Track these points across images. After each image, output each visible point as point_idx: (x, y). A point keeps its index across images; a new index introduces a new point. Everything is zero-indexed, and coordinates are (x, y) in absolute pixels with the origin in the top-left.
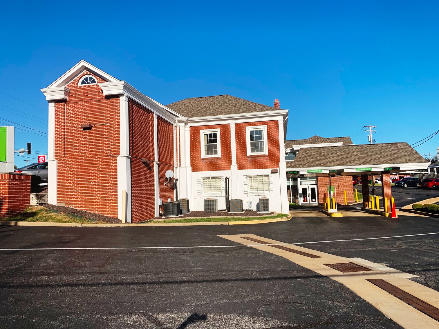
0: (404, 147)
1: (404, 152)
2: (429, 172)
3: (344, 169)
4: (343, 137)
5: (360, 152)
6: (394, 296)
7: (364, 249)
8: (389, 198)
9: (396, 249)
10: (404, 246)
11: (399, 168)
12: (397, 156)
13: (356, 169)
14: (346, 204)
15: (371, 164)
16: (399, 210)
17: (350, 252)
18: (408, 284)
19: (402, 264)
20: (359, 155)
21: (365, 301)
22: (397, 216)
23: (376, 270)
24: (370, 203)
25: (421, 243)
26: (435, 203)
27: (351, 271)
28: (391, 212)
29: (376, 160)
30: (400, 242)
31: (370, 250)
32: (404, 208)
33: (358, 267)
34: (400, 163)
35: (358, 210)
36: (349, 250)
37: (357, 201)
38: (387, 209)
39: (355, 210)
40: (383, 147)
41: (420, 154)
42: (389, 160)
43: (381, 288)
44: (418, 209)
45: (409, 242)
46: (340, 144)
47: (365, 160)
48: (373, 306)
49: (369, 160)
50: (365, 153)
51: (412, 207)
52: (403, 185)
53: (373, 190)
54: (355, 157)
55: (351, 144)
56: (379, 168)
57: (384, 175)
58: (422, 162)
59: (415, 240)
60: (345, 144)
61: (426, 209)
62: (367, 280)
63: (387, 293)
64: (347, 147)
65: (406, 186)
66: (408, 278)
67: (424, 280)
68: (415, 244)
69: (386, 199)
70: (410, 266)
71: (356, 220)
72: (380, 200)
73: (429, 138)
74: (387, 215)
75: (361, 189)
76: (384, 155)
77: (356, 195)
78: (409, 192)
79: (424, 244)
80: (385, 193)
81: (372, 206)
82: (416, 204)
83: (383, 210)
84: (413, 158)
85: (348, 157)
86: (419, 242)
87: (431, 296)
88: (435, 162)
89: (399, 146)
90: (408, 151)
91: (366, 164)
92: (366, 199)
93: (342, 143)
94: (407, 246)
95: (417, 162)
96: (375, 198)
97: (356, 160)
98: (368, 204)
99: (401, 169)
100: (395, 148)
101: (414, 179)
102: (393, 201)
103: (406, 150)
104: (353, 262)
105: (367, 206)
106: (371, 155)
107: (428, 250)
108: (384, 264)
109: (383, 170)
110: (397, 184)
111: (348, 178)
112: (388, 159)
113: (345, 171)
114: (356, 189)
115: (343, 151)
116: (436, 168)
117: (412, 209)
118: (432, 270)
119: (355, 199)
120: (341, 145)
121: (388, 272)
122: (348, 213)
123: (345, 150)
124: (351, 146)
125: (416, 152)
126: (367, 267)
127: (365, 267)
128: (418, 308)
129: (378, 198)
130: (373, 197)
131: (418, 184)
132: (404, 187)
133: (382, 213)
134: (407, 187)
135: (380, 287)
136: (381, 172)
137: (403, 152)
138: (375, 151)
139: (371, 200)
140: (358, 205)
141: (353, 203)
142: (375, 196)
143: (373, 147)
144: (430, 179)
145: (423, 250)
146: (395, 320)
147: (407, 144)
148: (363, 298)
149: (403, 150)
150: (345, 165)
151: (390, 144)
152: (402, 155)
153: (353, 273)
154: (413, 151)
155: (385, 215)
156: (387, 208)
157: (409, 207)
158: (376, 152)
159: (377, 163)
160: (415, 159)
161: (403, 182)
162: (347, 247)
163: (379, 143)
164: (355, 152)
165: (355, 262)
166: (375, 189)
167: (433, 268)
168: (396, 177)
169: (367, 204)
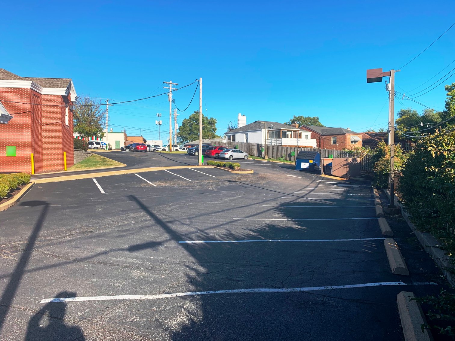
2: (227, 140)
65: (197, 154)
110: (188, 152)
116: (233, 135)
161: (194, 150)
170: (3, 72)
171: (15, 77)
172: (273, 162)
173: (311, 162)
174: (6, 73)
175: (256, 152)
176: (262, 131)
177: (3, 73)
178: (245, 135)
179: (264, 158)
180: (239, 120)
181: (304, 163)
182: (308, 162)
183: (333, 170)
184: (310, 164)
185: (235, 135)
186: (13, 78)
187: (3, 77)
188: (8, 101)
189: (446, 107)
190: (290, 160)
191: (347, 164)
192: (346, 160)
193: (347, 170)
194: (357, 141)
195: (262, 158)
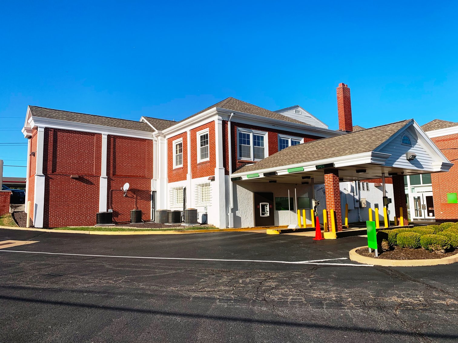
3: (277, 172)
11: (332, 164)
56: (311, 166)
57: (326, 176)
69: (325, 212)
76: (343, 146)
84: (367, 146)
90: (382, 136)
99: (335, 166)
109: (315, 169)
156: (327, 225)
158: (343, 143)
170: (438, 122)
171: (450, 124)
174: (440, 123)
177: (438, 124)
186: (448, 126)
187: (438, 127)
188: (444, 149)
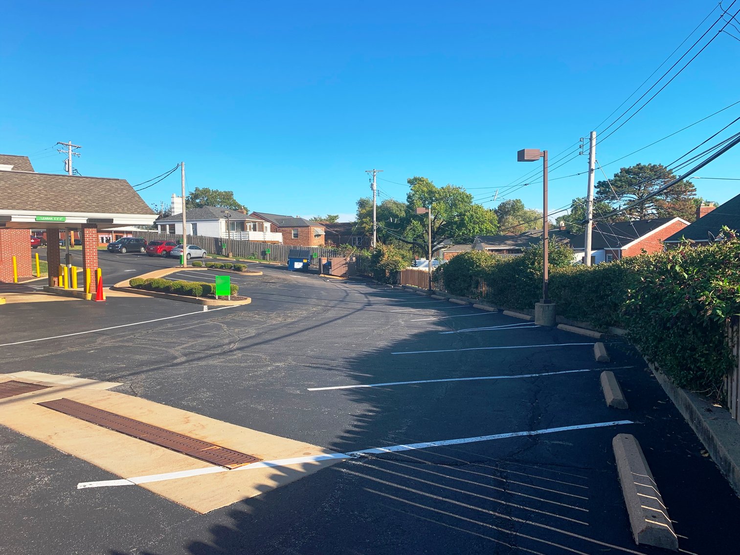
0: (122, 187)
1: (122, 194)
2: (159, 231)
3: (12, 216)
4: (15, 155)
5: (45, 186)
6: (81, 419)
7: (41, 356)
8: (94, 270)
9: (96, 349)
10: (109, 343)
11: (112, 220)
12: (111, 200)
13: (35, 217)
14: (16, 281)
15: (64, 211)
16: (110, 289)
17: (12, 363)
18: (105, 397)
19: (101, 370)
20: (42, 191)
21: (28, 438)
22: (104, 298)
23: (56, 385)
24: (61, 278)
25: (135, 336)
26: (163, 277)
27: (9, 394)
28: (95, 293)
29: (73, 204)
30: (104, 337)
31: (52, 355)
32: (117, 285)
33: (24, 385)
34: (113, 212)
35: (38, 292)
36: (11, 360)
37: (39, 276)
38: (90, 288)
39: (32, 291)
40: (87, 184)
41: (144, 201)
42: (96, 207)
43: (61, 412)
44: (139, 287)
45: (119, 336)
46: (8, 168)
47: (53, 202)
48: (42, 442)
49: (62, 202)
50: (54, 189)
51: (130, 284)
52: (120, 249)
53: (68, 256)
54: (35, 195)
55: (30, 171)
56: (79, 218)
57: (87, 231)
58: (147, 214)
59: (127, 333)
60: (18, 169)
61: (149, 287)
62: (38, 404)
63: (69, 417)
64: (20, 174)
65: (124, 250)
66: (107, 388)
67: (130, 387)
68: (125, 338)
69: (88, 271)
70: (113, 371)
71: (32, 308)
72: (78, 274)
73: (161, 178)
74: (89, 297)
75: (46, 255)
76: (89, 197)
77: (36, 265)
78: (129, 260)
79: (139, 336)
80: (88, 261)
81: (64, 284)
82: (136, 279)
83: (82, 289)
84: (134, 206)
85: (22, 193)
86: (132, 334)
87: (135, 407)
88: (168, 216)
89: (114, 185)
90: (127, 195)
91: (55, 210)
92: (54, 271)
93: (12, 166)
94: (114, 342)
95: (139, 213)
96: (70, 270)
97: (37, 200)
98: (58, 279)
99: (115, 222)
100: (107, 187)
101: (137, 240)
102: (99, 274)
103: (125, 192)
104: (15, 380)
105: (56, 283)
106: (66, 194)
107: (143, 344)
108: (72, 374)
109: (85, 222)
110: (110, 248)
111: (21, 233)
112: (95, 204)
113: (13, 220)
114: (37, 255)
115: (12, 181)
116: (169, 225)
117: (130, 286)
118: (143, 372)
119: (34, 271)
120: (10, 170)
121: (76, 385)
122: (19, 296)
123: (15, 180)
124: (28, 175)
125: (139, 198)
126: (40, 384)
127: (37, 384)
128: (113, 428)
129: (76, 270)
130: (66, 268)
131: (143, 248)
132: (121, 252)
133: (81, 295)
134: (126, 252)
135: (59, 411)
136: (83, 224)
137: (119, 195)
138: (73, 189)
139: (63, 274)
140: (38, 283)
141: (30, 279)
142: (70, 266)
143: (70, 181)
144: (160, 241)
145: (136, 345)
146: (75, 453)
147: (127, 183)
148: (25, 433)
149: (119, 192)
150: (13, 208)
151: (101, 180)
152: (118, 199)
153: (14, 397)
154: (135, 195)
155: (85, 298)
156: (90, 286)
157: (126, 283)
158: (74, 191)
159: (76, 209)
160: (137, 207)
161: (120, 245)
162: (6, 356)
163: (83, 176)
164: (35, 187)
165: (19, 378)
166: (71, 255)
167: (145, 369)
168: (111, 236)
169: (56, 279)
172: (244, 261)
173: (305, 261)
175: (213, 249)
176: (220, 221)
178: (191, 225)
179: (228, 256)
180: (173, 203)
181: (298, 263)
182: (302, 262)
183: (332, 269)
184: (304, 263)
185: (174, 225)
189: (407, 200)
190: (264, 259)
191: (346, 263)
192: (345, 260)
193: (346, 269)
194: (320, 235)
195: (223, 255)
